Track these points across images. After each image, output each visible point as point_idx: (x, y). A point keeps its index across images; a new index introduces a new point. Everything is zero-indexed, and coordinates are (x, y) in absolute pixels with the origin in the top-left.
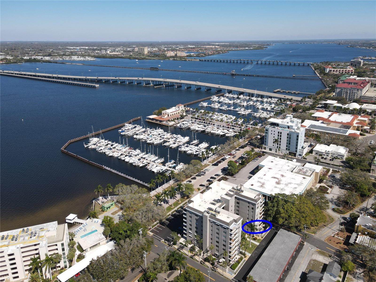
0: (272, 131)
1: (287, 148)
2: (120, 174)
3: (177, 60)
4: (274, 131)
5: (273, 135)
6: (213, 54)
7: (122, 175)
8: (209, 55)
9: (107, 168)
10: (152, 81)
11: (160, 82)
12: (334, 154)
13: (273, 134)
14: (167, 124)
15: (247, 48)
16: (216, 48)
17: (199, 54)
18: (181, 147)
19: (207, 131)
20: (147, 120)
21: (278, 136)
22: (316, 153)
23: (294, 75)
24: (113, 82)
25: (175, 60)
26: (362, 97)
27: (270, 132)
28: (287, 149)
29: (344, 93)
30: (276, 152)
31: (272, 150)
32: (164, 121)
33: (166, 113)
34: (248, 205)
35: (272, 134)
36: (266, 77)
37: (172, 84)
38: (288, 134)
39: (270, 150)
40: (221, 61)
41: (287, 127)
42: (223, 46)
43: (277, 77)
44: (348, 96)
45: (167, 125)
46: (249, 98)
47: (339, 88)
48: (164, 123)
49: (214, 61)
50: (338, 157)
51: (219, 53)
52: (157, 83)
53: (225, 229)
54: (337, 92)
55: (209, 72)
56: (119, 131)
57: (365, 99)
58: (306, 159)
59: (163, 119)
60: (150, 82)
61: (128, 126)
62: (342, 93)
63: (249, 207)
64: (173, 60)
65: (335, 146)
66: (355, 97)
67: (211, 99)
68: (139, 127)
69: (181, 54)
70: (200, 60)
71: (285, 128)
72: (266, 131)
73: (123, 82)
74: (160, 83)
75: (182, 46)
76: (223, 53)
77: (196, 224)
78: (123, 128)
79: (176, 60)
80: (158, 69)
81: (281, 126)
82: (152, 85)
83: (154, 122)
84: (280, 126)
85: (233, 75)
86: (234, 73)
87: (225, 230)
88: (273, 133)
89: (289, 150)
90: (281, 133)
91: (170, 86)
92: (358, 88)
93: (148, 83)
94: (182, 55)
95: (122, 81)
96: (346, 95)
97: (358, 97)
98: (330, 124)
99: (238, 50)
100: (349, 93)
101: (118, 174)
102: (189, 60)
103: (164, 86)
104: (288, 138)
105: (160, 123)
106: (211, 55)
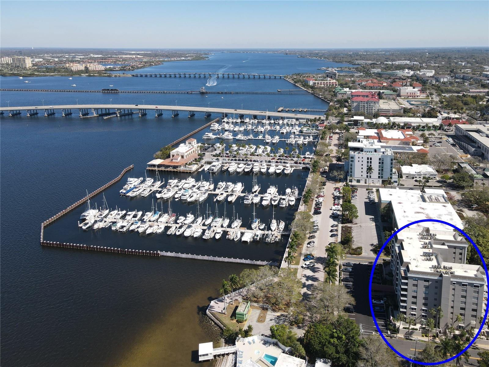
0: (359, 158)
1: (379, 175)
2: (200, 257)
3: (96, 76)
4: (362, 158)
5: (361, 163)
6: (144, 67)
7: (206, 258)
8: (138, 68)
9: (169, 254)
10: (95, 109)
11: (107, 110)
12: (426, 174)
13: (361, 161)
14: (187, 169)
15: (183, 58)
16: (137, 58)
17: (124, 67)
18: (247, 198)
19: (256, 171)
20: (148, 168)
21: (368, 162)
22: (407, 177)
23: (279, 90)
24: (13, 115)
25: (92, 76)
26: (380, 111)
27: (356, 159)
28: (379, 177)
29: (361, 107)
30: (366, 183)
31: (361, 181)
32: (180, 166)
33: (178, 155)
34: (454, 250)
35: (359, 161)
36: (248, 93)
37: (130, 112)
38: (380, 159)
39: (358, 181)
40: (161, 76)
41: (373, 151)
42: (145, 55)
43: (261, 94)
44: (366, 110)
45: (188, 171)
46: (258, 122)
47: (356, 102)
48: (182, 169)
49: (151, 76)
50: (430, 177)
51: (151, 65)
52: (104, 112)
53: (478, 287)
54: (354, 106)
55: (166, 92)
56: (120, 192)
57: (383, 112)
58: (404, 185)
59: (177, 163)
60: (93, 111)
61: (133, 182)
62: (359, 107)
63: (455, 253)
64: (88, 76)
65: (417, 165)
66: (373, 110)
67: (211, 127)
68: (151, 181)
69: (95, 68)
70: (133, 75)
71: (372, 152)
72: (352, 159)
73: (34, 114)
74: (108, 112)
75: (81, 56)
76: (156, 65)
77: (425, 293)
78: (125, 186)
79: (94, 76)
80: (118, 91)
81: (366, 151)
82: (95, 115)
83: (163, 170)
84: (364, 150)
85: (203, 93)
86: (204, 91)
87: (477, 289)
88: (361, 159)
89: (382, 177)
90: (371, 159)
91: (127, 115)
92: (374, 101)
93: (86, 112)
94: (97, 68)
95: (32, 112)
96: (364, 109)
97: (376, 110)
98: (388, 142)
99: (173, 61)
100: (366, 107)
101: (194, 259)
102: (116, 76)
103: (118, 115)
104: (380, 163)
105: (175, 170)
106: (141, 68)
